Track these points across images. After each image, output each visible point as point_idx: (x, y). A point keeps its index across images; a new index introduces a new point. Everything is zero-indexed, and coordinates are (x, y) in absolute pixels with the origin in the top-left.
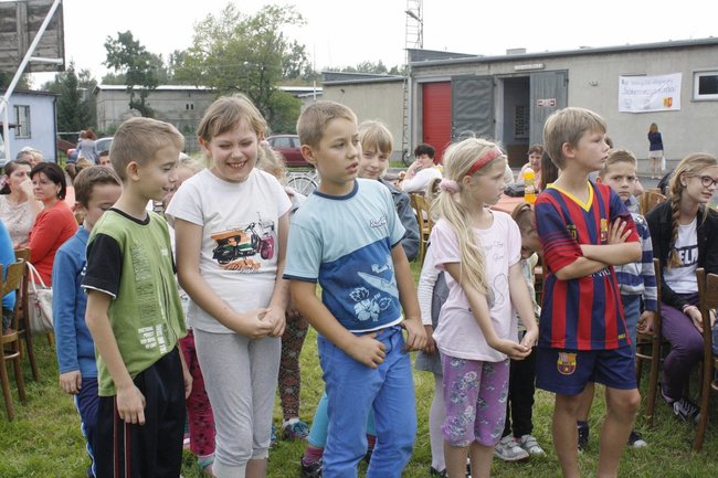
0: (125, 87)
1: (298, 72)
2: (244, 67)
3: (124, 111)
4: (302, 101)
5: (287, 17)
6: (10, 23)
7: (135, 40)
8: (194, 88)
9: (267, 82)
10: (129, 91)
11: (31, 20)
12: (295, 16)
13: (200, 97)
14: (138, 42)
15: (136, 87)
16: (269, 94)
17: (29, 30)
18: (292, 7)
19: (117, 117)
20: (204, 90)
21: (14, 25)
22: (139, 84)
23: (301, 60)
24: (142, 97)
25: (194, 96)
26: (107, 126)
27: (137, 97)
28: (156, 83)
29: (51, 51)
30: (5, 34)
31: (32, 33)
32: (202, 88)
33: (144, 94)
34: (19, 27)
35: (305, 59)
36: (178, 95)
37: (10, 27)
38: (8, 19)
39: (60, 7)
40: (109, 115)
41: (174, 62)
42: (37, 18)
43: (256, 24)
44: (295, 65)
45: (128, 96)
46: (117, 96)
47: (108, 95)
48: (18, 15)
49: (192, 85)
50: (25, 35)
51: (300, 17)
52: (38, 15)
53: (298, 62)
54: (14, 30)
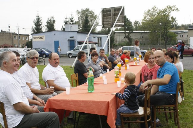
0: (124, 32)
1: (173, 26)
2: (159, 25)
3: (123, 39)
4: (177, 35)
5: (173, 9)
6: (109, 14)
7: (127, 18)
8: (144, 31)
9: (166, 29)
10: (125, 33)
11: (115, 13)
12: (176, 9)
13: (145, 34)
14: (128, 19)
15: (127, 32)
16: (167, 33)
17: (114, 15)
18: (175, 6)
19: (120, 40)
20: (147, 32)
21: (110, 14)
22: (127, 31)
23: (174, 22)
24: (129, 34)
25: (143, 34)
26: (118, 43)
27: (127, 34)
28: (133, 30)
29: (120, 21)
30: (107, 17)
31: (115, 16)
32: (146, 31)
33: (129, 33)
34: (112, 15)
35: (175, 22)
36: (138, 34)
37: (109, 15)
38: (108, 13)
39: (124, 8)
40: (118, 40)
41: (135, 24)
42: (117, 12)
43: (164, 12)
44: (172, 24)
45: (124, 34)
46: (120, 34)
47: (118, 34)
48: (111, 11)
49: (143, 31)
50: (113, 17)
51: (177, 9)
52: (117, 11)
53: (173, 23)
54: (110, 16)
